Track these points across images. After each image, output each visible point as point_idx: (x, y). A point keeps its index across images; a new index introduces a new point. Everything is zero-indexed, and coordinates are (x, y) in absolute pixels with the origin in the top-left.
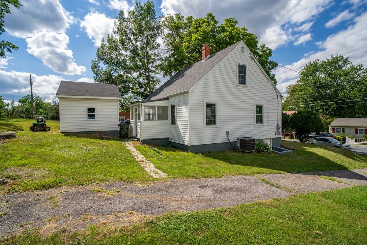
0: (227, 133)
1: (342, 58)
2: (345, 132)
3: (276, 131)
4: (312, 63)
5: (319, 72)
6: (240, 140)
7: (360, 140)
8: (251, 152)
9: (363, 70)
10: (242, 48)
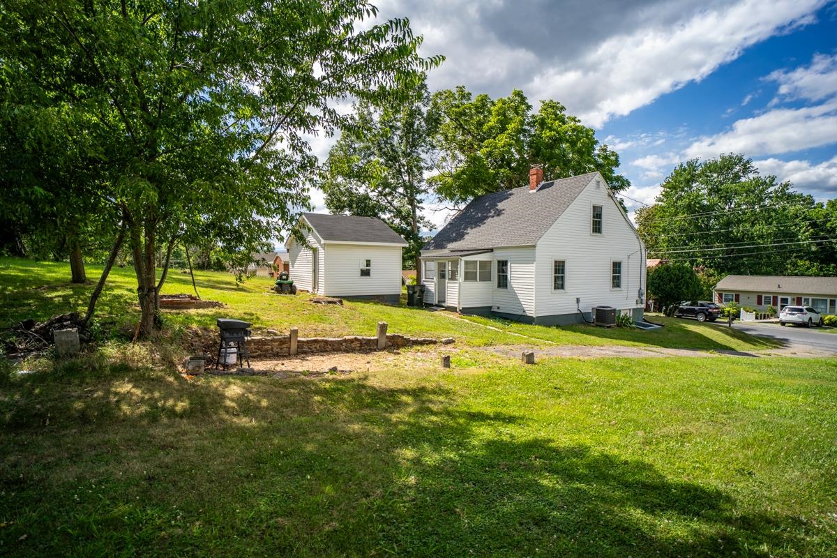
0: (578, 300)
1: (740, 159)
2: (740, 300)
3: (638, 299)
4: (685, 165)
5: (697, 183)
6: (597, 310)
7: (765, 315)
8: (610, 327)
9: (776, 187)
10: (598, 182)
